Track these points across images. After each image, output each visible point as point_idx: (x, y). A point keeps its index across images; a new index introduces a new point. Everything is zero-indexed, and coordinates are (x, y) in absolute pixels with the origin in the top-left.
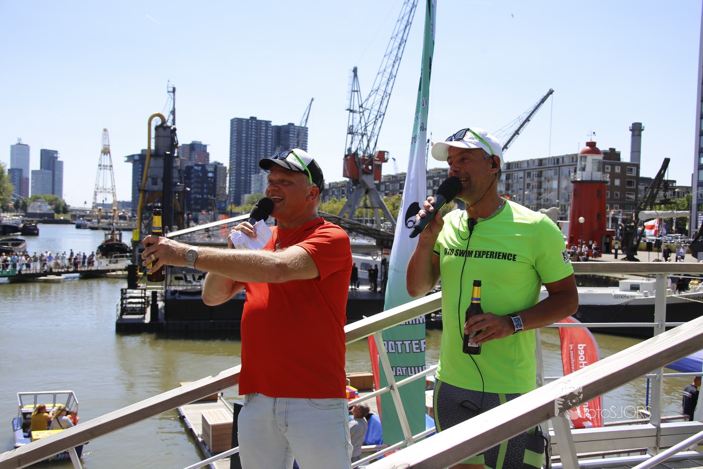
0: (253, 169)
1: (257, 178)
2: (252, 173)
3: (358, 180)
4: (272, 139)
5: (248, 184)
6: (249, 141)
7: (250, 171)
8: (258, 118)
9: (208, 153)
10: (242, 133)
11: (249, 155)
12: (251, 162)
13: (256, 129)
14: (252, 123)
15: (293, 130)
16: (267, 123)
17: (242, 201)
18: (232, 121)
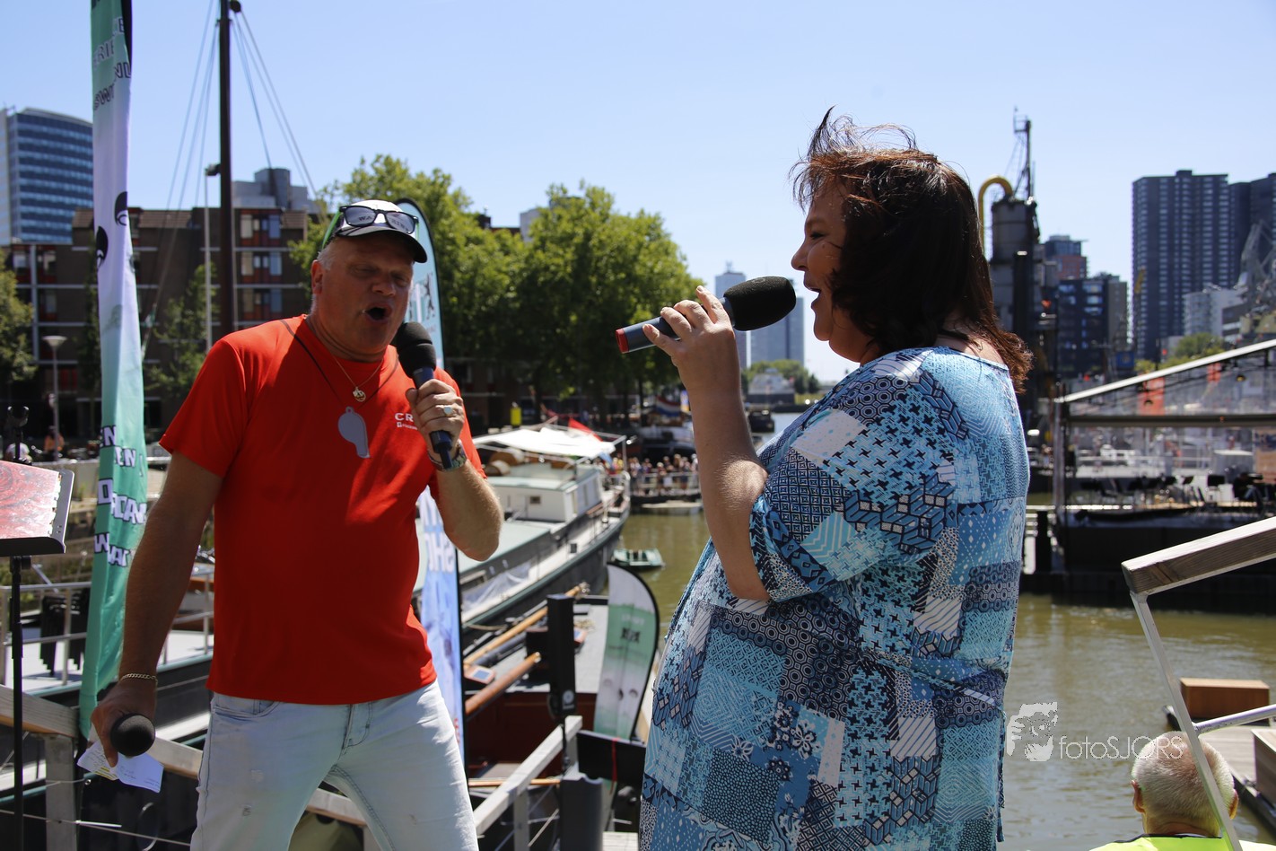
0: (1188, 281)
1: (1197, 300)
2: (1185, 290)
4: (1229, 213)
5: (1176, 315)
6: (1177, 223)
7: (1181, 287)
8: (1197, 172)
9: (1085, 258)
10: (1159, 208)
11: (1177, 254)
12: (1181, 268)
13: (1192, 196)
14: (1181, 183)
16: (1218, 180)
18: (1136, 185)
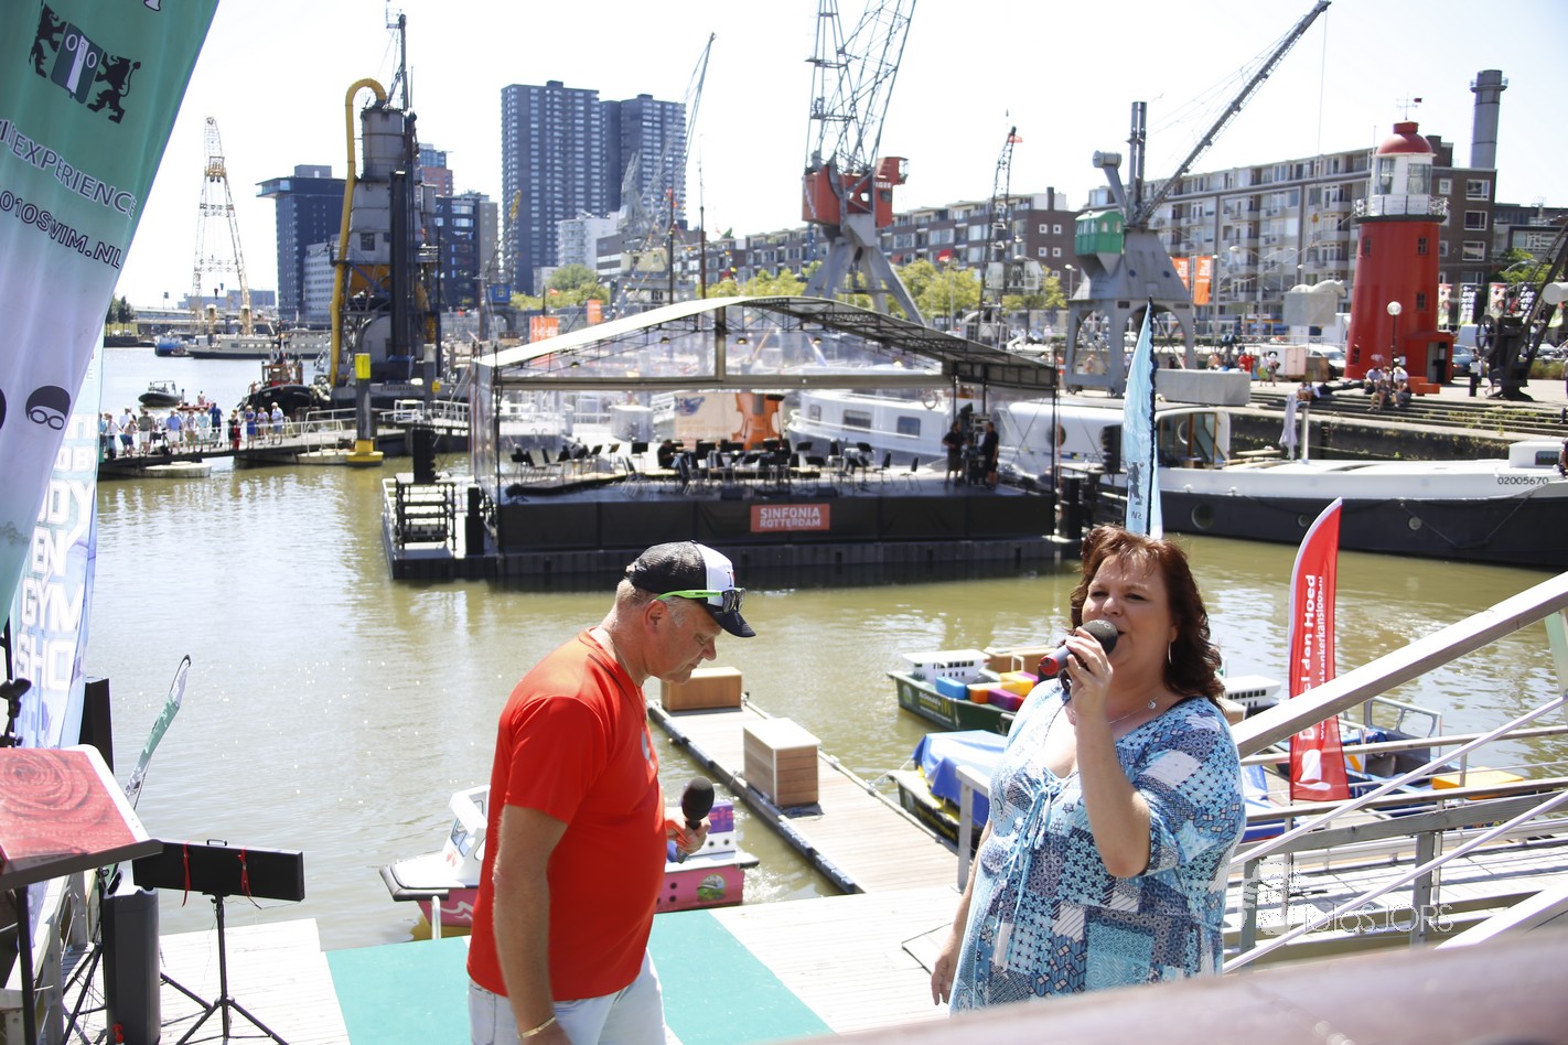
0: (560, 206)
1: (570, 228)
2: (557, 216)
3: (838, 228)
4: (600, 133)
5: (549, 243)
6: (548, 141)
7: (553, 213)
8: (568, 85)
9: (451, 172)
10: (530, 122)
11: (548, 175)
12: (553, 191)
13: (564, 112)
14: (552, 96)
15: (650, 111)
16: (589, 95)
17: (535, 283)
